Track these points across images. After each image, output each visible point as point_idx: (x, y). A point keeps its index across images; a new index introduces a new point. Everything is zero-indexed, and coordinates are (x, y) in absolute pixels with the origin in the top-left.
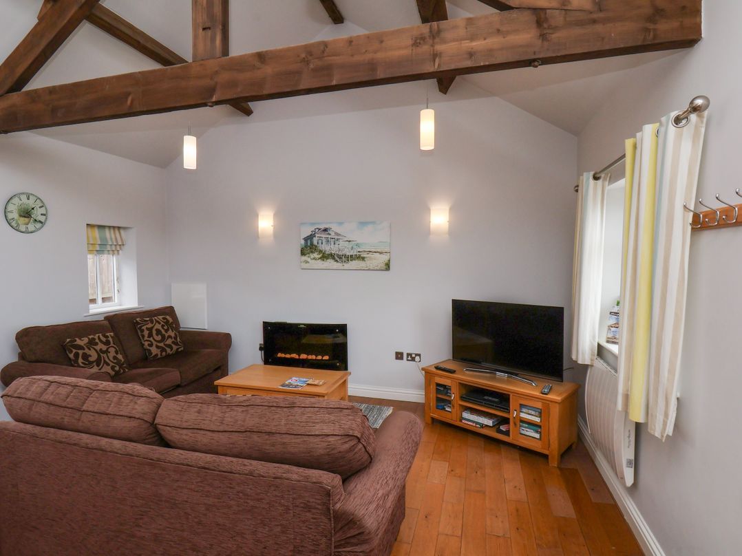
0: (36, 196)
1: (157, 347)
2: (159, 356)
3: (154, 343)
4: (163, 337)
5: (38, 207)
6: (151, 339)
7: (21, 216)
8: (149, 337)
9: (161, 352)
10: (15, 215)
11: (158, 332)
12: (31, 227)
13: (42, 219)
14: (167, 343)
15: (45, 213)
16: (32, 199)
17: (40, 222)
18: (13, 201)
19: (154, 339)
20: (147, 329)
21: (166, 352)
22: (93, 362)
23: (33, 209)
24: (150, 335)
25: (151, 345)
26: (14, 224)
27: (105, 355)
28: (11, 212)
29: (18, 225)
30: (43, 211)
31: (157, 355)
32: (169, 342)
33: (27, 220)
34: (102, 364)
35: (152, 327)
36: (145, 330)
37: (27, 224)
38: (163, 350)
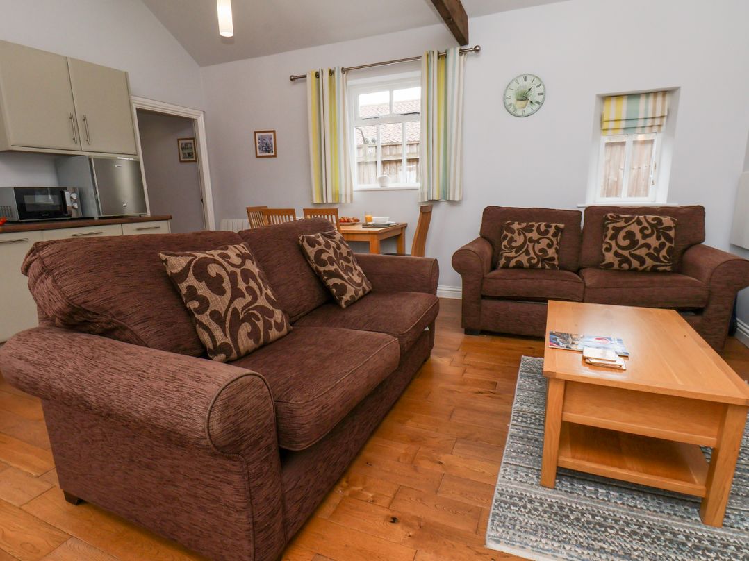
0: (533, 76)
1: (616, 254)
2: (616, 266)
3: (615, 248)
4: (634, 243)
5: (535, 86)
6: (613, 243)
7: (518, 100)
8: (611, 239)
9: (621, 263)
10: (513, 100)
11: (630, 235)
12: (528, 110)
13: (540, 99)
14: (637, 252)
15: (542, 92)
16: (529, 79)
17: (538, 103)
18: (511, 87)
19: (616, 242)
20: (614, 228)
21: (630, 264)
22: (514, 248)
23: (529, 90)
24: (614, 237)
25: (608, 250)
26: (511, 109)
27: (531, 245)
28: (509, 97)
29: (515, 109)
30: (541, 90)
31: (611, 265)
32: (642, 252)
33: (523, 103)
34: (521, 252)
35: (623, 228)
36: (610, 229)
37: (524, 107)
38: (625, 260)
